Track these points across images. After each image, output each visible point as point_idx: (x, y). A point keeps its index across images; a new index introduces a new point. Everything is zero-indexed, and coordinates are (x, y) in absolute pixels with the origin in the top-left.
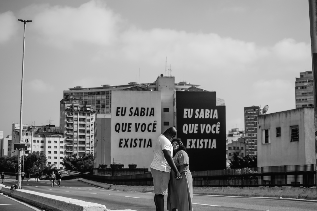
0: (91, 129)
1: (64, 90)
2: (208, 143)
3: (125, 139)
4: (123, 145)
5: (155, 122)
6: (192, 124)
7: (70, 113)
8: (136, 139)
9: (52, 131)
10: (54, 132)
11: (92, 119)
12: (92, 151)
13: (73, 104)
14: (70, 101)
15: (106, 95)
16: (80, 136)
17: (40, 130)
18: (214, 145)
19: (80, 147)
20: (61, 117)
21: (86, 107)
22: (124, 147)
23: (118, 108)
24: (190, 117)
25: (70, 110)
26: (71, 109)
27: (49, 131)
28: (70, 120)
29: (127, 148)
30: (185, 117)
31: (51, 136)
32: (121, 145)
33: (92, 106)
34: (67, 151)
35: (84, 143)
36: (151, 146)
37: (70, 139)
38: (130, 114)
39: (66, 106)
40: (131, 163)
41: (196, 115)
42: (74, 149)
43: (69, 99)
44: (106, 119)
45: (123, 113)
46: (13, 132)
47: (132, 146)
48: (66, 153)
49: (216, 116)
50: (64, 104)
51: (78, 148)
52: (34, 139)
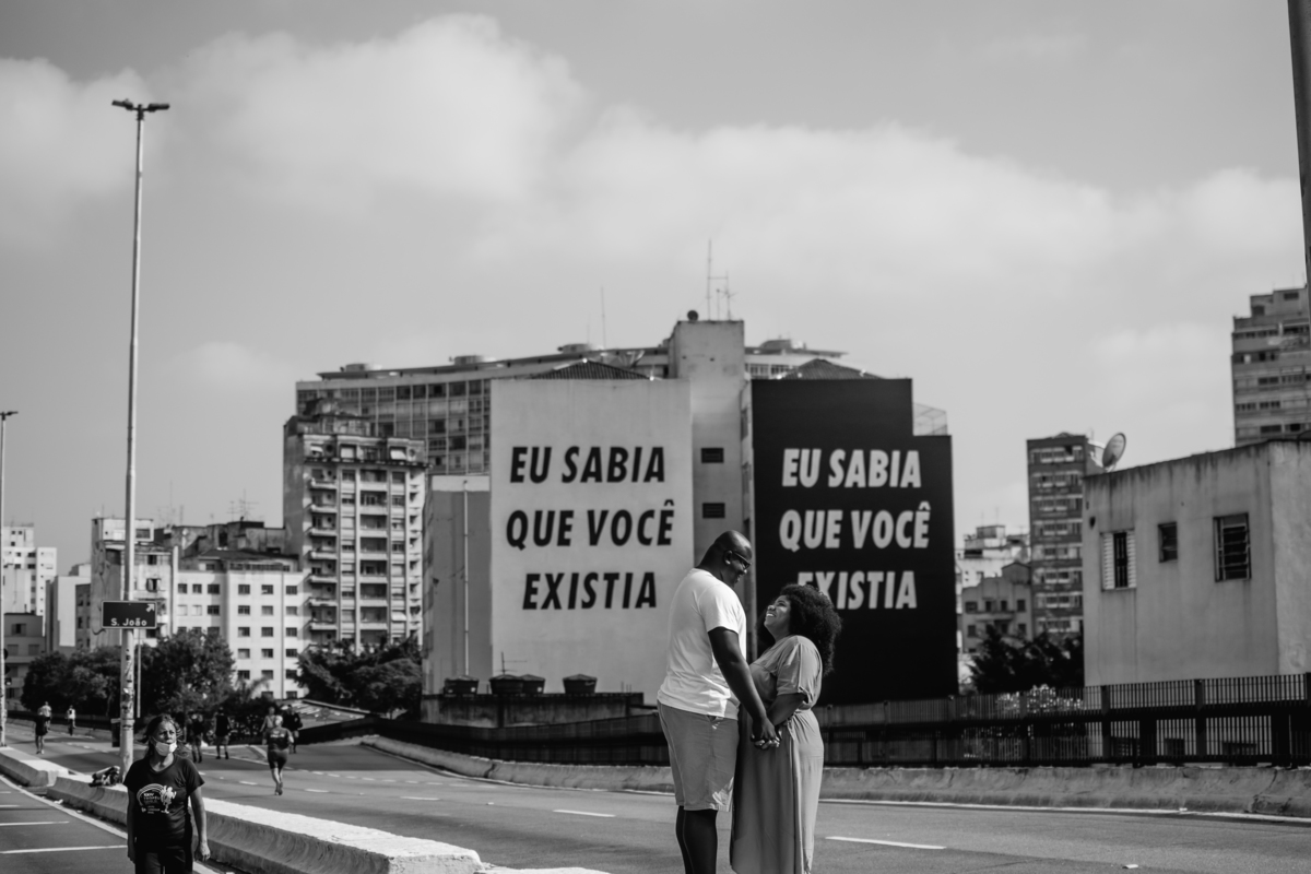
0: (410, 535)
1: (298, 380)
2: (882, 586)
3: (549, 577)
4: (539, 599)
5: (666, 503)
6: (816, 509)
7: (325, 473)
8: (593, 576)
9: (255, 546)
10: (259, 548)
11: (413, 495)
12: (417, 623)
13: (335, 436)
14: (324, 426)
15: (467, 396)
16: (365, 565)
17: (203, 543)
18: (907, 593)
19: (364, 609)
20: (288, 490)
21: (389, 446)
22: (545, 606)
23: (518, 451)
24: (809, 481)
25: (325, 460)
26: (329, 454)
27: (242, 544)
28: (325, 500)
29: (558, 611)
30: (789, 481)
31: (248, 567)
32: (533, 598)
33: (411, 442)
34: (315, 626)
35: (380, 591)
36: (652, 602)
37: (326, 576)
38: (568, 473)
39: (307, 444)
40: (573, 672)
41: (834, 475)
42: (343, 618)
43: (318, 416)
44: (470, 493)
45: (539, 472)
46: (97, 552)
47: (578, 603)
48: (310, 635)
49: (913, 477)
50: (301, 435)
51: (358, 614)
52: (180, 577)
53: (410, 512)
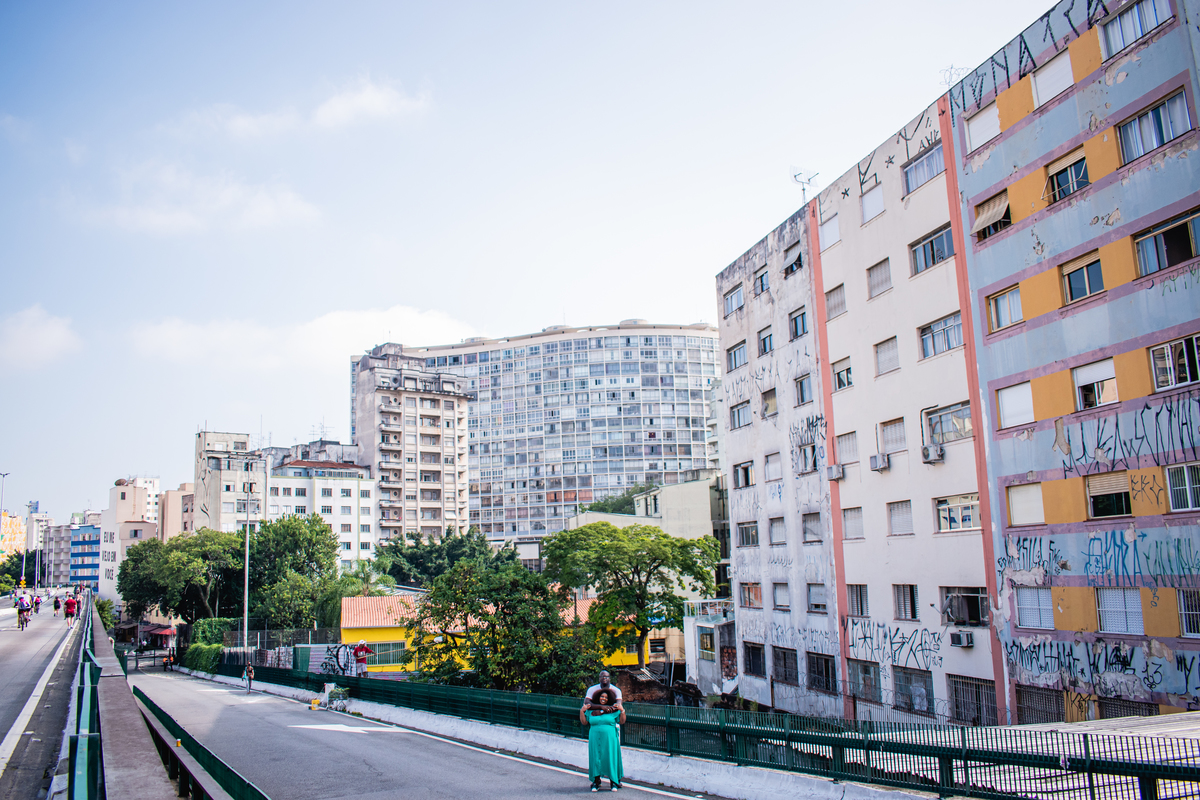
0: (458, 451)
7: (392, 399)
9: (333, 459)
10: (338, 461)
11: (460, 419)
12: (464, 520)
13: (399, 371)
14: (390, 362)
16: (424, 474)
19: (423, 510)
21: (441, 380)
25: (392, 389)
26: (396, 384)
27: (322, 458)
28: (392, 421)
31: (330, 474)
34: (385, 524)
35: (436, 494)
37: (394, 482)
39: (378, 376)
42: (407, 517)
43: (386, 354)
46: (200, 460)
48: (380, 531)
50: (372, 369)
51: (419, 514)
52: (273, 482)
53: (458, 433)
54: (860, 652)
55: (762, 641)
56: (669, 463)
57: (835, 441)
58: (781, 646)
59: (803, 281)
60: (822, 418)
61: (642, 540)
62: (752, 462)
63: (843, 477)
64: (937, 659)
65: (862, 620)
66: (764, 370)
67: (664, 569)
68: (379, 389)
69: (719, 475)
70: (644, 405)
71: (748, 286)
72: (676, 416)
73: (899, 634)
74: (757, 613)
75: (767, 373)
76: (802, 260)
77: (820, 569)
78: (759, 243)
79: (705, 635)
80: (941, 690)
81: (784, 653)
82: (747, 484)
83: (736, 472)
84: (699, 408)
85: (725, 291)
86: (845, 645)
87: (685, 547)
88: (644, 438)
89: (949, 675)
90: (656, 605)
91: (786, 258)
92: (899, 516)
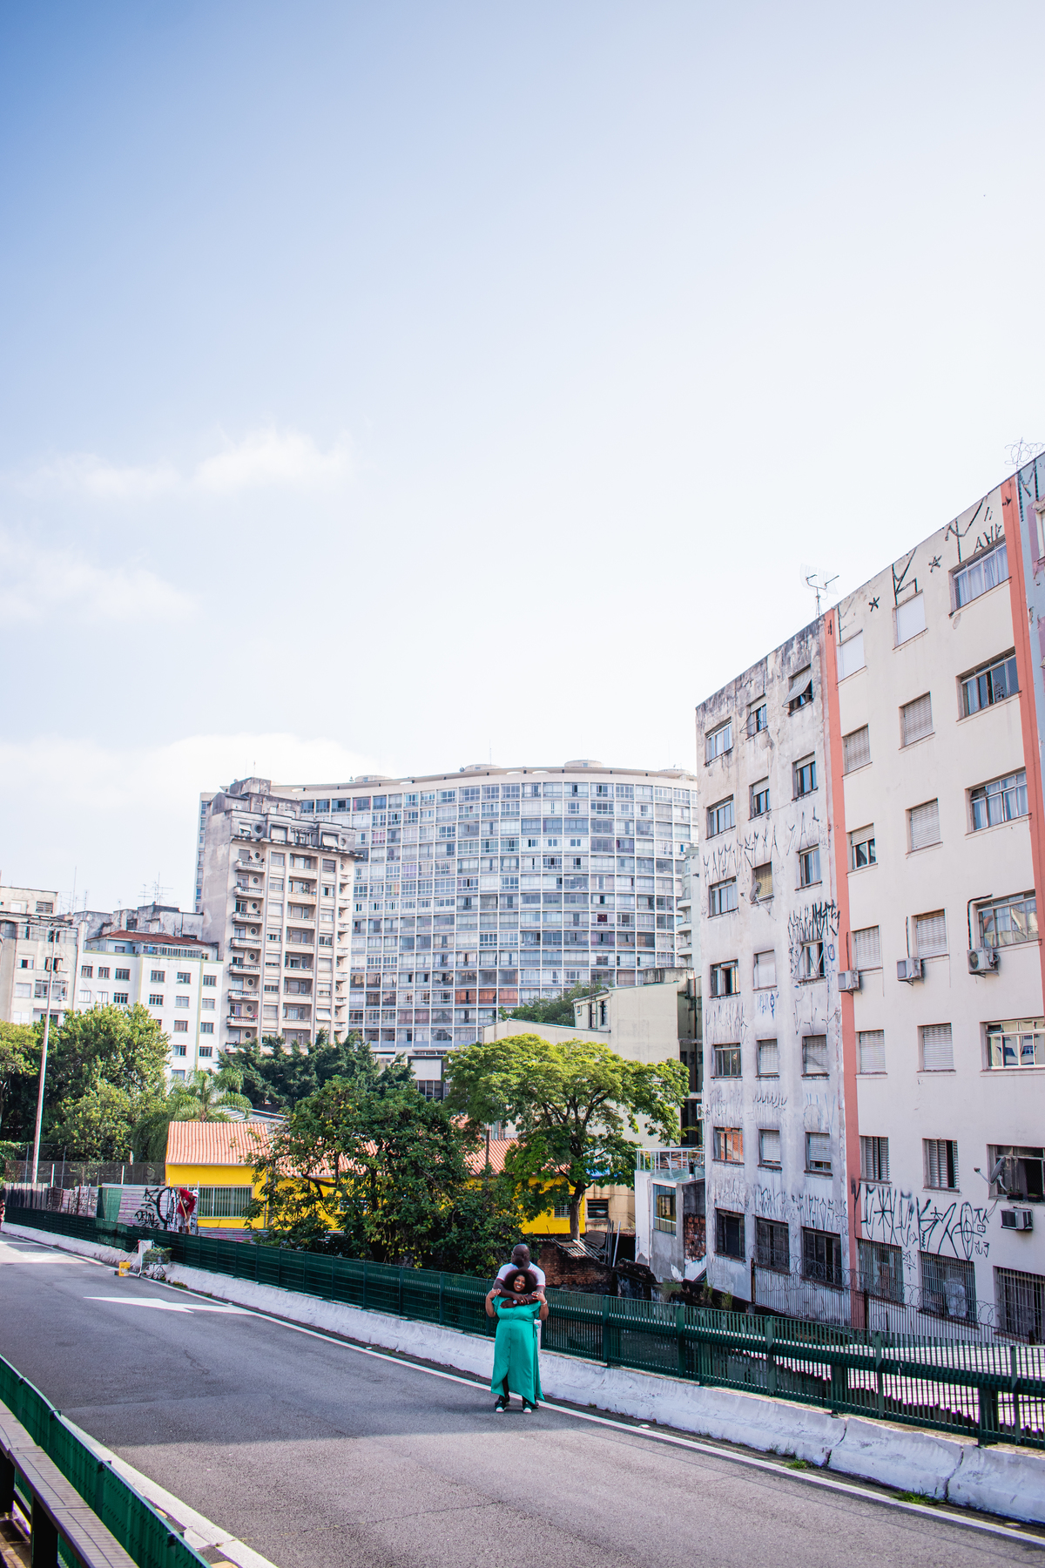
0: (338, 929)
1: (203, 791)
7: (253, 854)
9: (169, 931)
10: (175, 934)
11: (343, 885)
12: (341, 1023)
13: (265, 816)
14: (253, 804)
16: (291, 958)
19: (287, 1006)
21: (320, 831)
25: (253, 840)
26: (259, 834)
27: (155, 929)
28: (252, 883)
31: (164, 952)
34: (234, 1023)
35: (306, 985)
37: (249, 966)
39: (236, 821)
42: (264, 1015)
43: (248, 793)
48: (227, 1032)
50: (228, 812)
51: (282, 1012)
52: (86, 958)
53: (340, 904)
54: (876, 1231)
55: (741, 1210)
56: (623, 958)
57: (850, 937)
58: (767, 1217)
59: (814, 719)
60: (833, 906)
61: (583, 1062)
62: (736, 961)
63: (859, 987)
64: (982, 1245)
65: (879, 1187)
66: (756, 837)
67: (609, 1103)
68: (237, 839)
69: (691, 977)
70: (594, 876)
71: (739, 722)
72: (636, 893)
73: (931, 1208)
74: (736, 1169)
75: (760, 841)
76: (813, 691)
77: (825, 1113)
78: (756, 666)
79: (664, 1197)
80: (986, 1290)
81: (772, 1227)
82: (729, 991)
83: (714, 974)
84: (668, 884)
85: (708, 728)
86: (856, 1220)
87: (640, 1074)
88: (590, 922)
89: (998, 1269)
90: (597, 1152)
91: (791, 687)
92: (935, 1045)
